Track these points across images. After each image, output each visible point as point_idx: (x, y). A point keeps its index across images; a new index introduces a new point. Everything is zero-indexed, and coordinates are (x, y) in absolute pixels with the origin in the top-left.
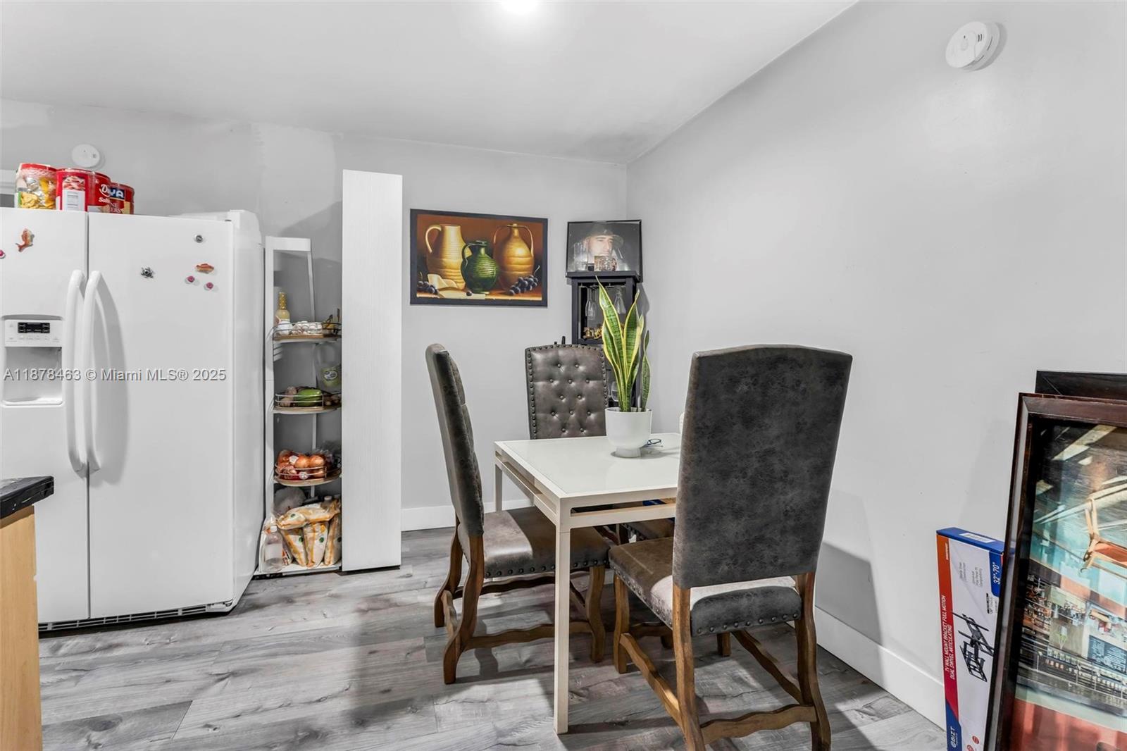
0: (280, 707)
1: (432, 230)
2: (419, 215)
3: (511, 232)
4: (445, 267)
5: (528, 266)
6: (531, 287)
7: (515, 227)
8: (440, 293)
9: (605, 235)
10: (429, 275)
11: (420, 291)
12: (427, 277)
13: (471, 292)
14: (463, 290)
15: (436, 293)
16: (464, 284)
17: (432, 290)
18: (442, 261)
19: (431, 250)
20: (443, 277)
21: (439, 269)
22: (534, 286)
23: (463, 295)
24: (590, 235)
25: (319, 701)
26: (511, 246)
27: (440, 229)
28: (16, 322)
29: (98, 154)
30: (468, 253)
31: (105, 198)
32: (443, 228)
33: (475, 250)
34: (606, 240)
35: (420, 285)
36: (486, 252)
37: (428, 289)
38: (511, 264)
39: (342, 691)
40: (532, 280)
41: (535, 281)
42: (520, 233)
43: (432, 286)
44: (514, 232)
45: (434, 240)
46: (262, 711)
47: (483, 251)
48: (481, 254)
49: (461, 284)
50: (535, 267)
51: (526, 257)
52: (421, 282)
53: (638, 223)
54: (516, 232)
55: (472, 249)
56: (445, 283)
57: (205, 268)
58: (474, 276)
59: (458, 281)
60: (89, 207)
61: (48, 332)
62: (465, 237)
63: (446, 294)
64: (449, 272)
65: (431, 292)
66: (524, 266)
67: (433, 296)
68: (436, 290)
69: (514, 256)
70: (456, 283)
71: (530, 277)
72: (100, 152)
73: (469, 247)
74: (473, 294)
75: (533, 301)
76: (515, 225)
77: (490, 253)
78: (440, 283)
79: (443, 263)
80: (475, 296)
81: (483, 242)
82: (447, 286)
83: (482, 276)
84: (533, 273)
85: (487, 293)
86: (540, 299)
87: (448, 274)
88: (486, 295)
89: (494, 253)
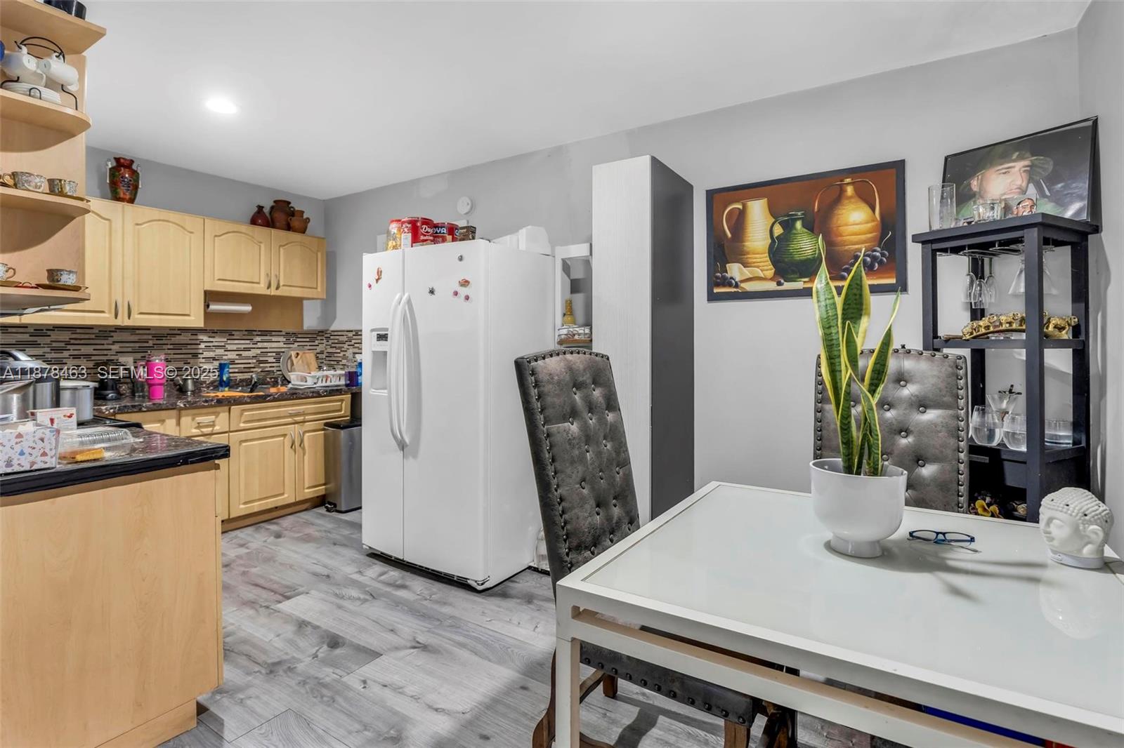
0: (412, 697)
1: (731, 210)
2: (715, 195)
3: (842, 190)
4: (748, 253)
5: (869, 236)
6: (877, 265)
7: (848, 184)
8: (742, 285)
9: (1014, 161)
10: (727, 265)
11: (718, 285)
12: (725, 267)
13: (782, 281)
14: (771, 279)
15: (737, 286)
16: (773, 271)
17: (731, 282)
18: (744, 246)
19: (729, 235)
20: (745, 265)
21: (739, 256)
22: (881, 263)
23: (772, 286)
24: (984, 169)
25: (436, 710)
26: (840, 212)
27: (740, 207)
28: (375, 334)
29: (470, 203)
30: (778, 230)
31: (425, 235)
32: (744, 206)
33: (788, 226)
34: (1017, 169)
35: (717, 278)
36: (804, 226)
37: (727, 282)
38: (841, 236)
39: (459, 713)
40: (878, 254)
41: (883, 255)
42: (856, 190)
43: (732, 278)
44: (846, 191)
45: (734, 221)
46: (400, 693)
47: (799, 225)
48: (796, 229)
49: (770, 271)
50: (883, 235)
51: (867, 223)
52: (718, 274)
53: (1090, 123)
54: (850, 190)
55: (782, 224)
56: (747, 273)
57: (465, 283)
58: (786, 260)
59: (765, 268)
60: (414, 244)
61: (387, 340)
62: (773, 211)
63: (749, 287)
64: (751, 258)
65: (730, 285)
66: (863, 237)
67: (733, 290)
68: (736, 283)
69: (847, 225)
70: (762, 271)
71: (875, 251)
72: (472, 201)
73: (780, 223)
74: (785, 283)
75: (878, 285)
76: (848, 180)
77: (810, 227)
78: (742, 273)
79: (745, 248)
80: (788, 286)
81: (799, 213)
82: (751, 276)
83: (797, 257)
84: (880, 244)
85: (806, 280)
86: (893, 281)
87: (750, 260)
88: (805, 282)
89: (816, 226)
